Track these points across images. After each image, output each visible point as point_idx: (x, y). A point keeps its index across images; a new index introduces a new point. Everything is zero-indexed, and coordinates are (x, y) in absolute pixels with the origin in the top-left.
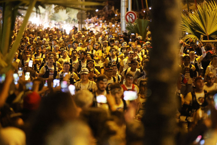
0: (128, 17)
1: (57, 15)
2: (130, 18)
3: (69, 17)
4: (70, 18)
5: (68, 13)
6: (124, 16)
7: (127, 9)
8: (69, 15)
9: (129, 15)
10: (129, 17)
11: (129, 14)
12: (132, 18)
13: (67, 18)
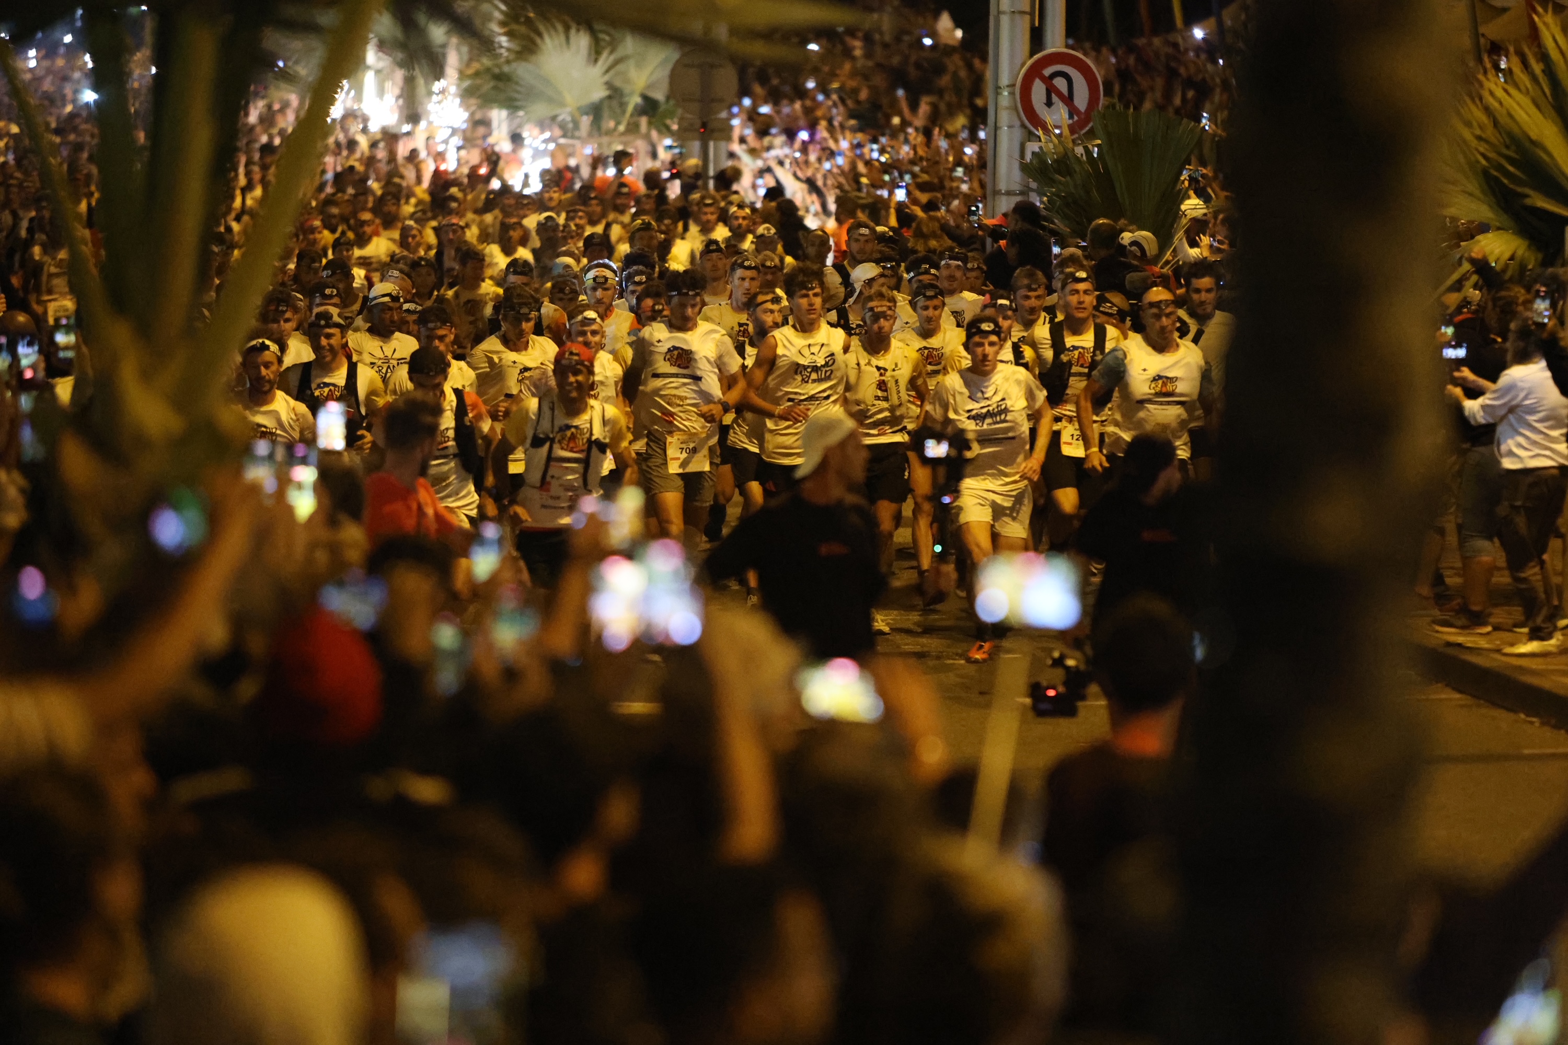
0: (1038, 90)
1: (522, 70)
2: (1055, 98)
3: (609, 85)
4: (616, 94)
5: (605, 59)
6: (1012, 86)
7: (1037, 38)
8: (607, 71)
9: (1048, 81)
10: (1051, 90)
11: (1047, 72)
12: (1068, 100)
13: (599, 93)
